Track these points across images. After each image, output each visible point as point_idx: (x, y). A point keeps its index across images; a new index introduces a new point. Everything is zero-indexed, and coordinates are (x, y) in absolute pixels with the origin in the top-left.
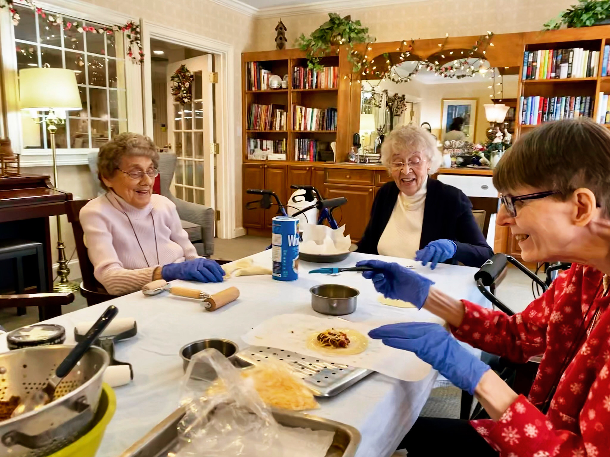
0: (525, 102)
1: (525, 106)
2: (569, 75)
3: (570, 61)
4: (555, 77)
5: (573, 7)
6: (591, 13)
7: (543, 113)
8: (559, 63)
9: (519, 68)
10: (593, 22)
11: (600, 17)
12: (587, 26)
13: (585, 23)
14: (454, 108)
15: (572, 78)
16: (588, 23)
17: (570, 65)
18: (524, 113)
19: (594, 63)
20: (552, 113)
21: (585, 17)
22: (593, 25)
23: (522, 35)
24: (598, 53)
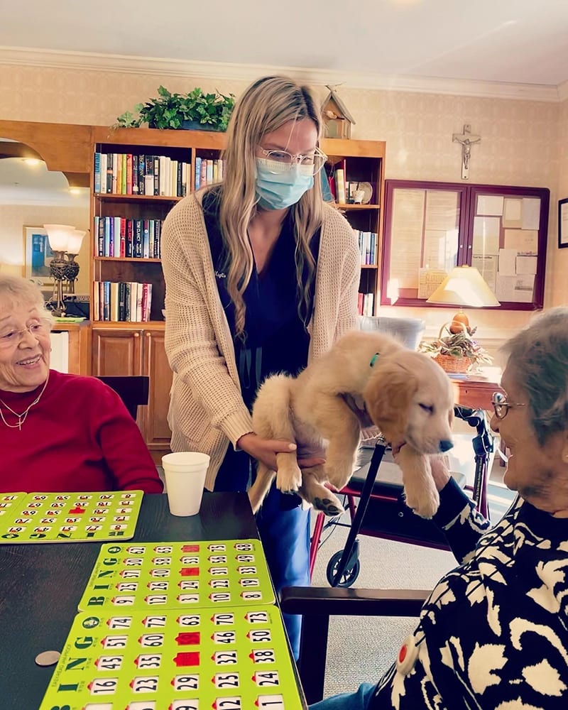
0: (102, 225)
1: (101, 230)
2: (157, 191)
3: (156, 173)
4: (139, 193)
5: (153, 101)
6: (175, 111)
7: (128, 242)
8: (142, 174)
9: (88, 175)
10: (179, 123)
11: (186, 118)
12: (172, 128)
13: (169, 123)
14: (42, 239)
15: (160, 197)
16: (172, 124)
17: (157, 178)
18: (101, 239)
19: (186, 180)
20: (139, 243)
21: (168, 115)
22: (179, 128)
23: (90, 129)
24: (189, 165)
